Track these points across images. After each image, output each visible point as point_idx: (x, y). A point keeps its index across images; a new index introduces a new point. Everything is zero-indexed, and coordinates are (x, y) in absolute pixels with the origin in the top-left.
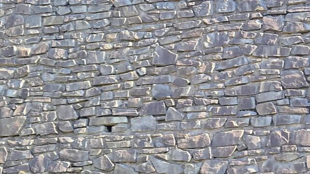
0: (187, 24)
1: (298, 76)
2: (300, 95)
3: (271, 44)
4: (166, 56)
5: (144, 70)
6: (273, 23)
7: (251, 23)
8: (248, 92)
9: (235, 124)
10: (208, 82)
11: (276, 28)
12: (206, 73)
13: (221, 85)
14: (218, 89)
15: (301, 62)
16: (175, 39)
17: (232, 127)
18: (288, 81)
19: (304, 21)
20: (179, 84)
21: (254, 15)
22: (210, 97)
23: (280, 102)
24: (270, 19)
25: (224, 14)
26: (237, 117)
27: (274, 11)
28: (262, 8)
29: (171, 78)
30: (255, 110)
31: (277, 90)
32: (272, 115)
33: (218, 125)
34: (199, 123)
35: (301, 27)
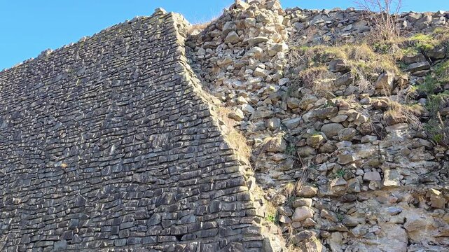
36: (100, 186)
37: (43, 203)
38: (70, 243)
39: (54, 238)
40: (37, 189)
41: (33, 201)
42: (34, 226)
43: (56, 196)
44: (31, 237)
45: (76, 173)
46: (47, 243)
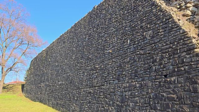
0: (124, 56)
1: (147, 66)
2: (148, 71)
3: (141, 58)
4: (120, 64)
5: (116, 68)
6: (142, 52)
7: (137, 53)
8: (136, 72)
9: (133, 81)
10: (128, 70)
11: (142, 53)
12: (128, 68)
13: (131, 71)
14: (130, 72)
15: (148, 62)
16: (122, 60)
17: (133, 82)
18: (145, 67)
19: (149, 50)
20: (123, 71)
21: (138, 51)
22: (129, 74)
23: (143, 74)
24: (141, 51)
25: (132, 51)
26: (134, 79)
27: (142, 49)
28: (139, 48)
29: (121, 70)
30: (137, 77)
31: (142, 71)
32: (142, 78)
33: (130, 81)
34: (126, 81)
35: (148, 52)
36: (126, 57)
37: (106, 67)
38: (119, 81)
39: (113, 79)
40: (103, 62)
41: (103, 66)
42: (105, 76)
43: (110, 64)
44: (105, 80)
45: (116, 54)
46: (111, 82)
